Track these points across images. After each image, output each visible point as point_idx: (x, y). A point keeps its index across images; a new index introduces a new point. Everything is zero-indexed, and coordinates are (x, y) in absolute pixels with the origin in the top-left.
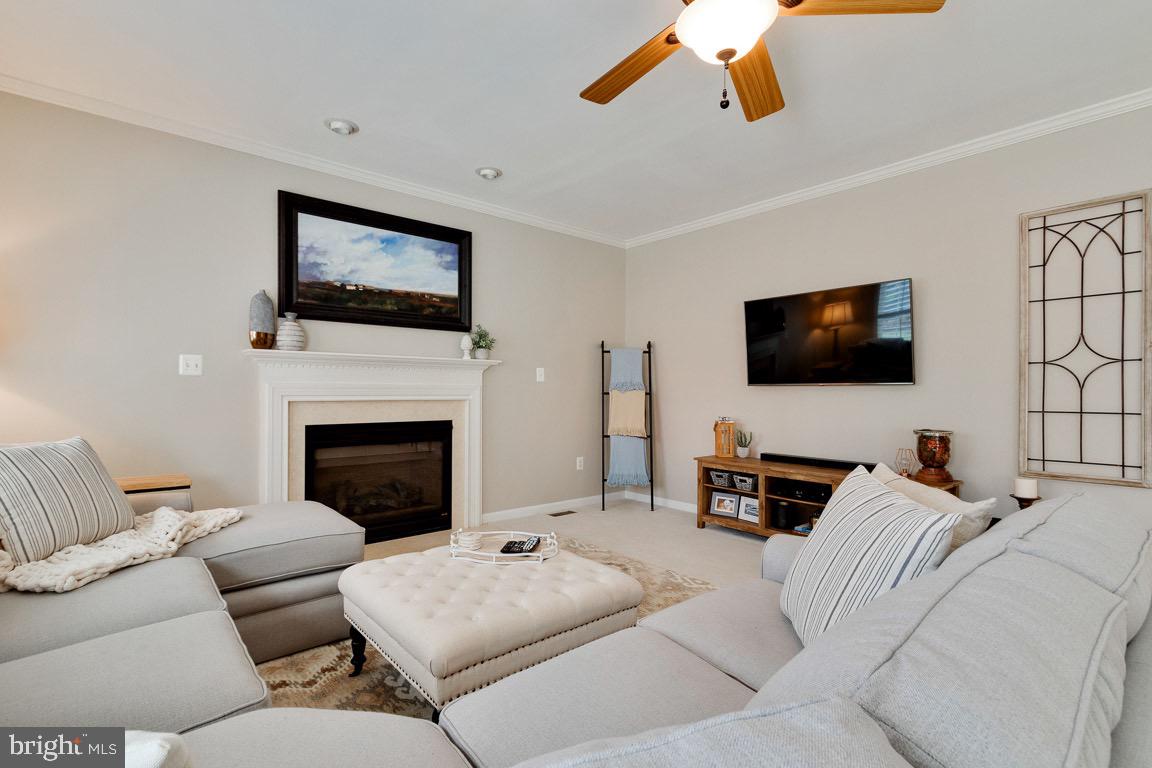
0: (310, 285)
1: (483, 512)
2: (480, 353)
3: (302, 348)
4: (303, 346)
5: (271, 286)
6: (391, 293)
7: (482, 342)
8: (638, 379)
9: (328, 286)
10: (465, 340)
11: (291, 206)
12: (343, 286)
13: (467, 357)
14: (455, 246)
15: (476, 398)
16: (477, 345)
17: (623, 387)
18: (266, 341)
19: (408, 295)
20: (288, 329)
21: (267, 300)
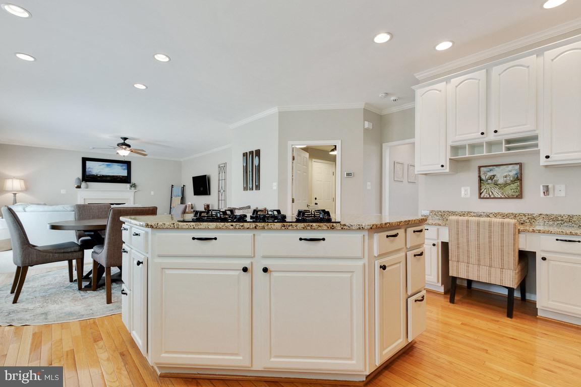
0: (89, 175)
2: (133, 188)
4: (87, 187)
5: (80, 176)
6: (109, 176)
7: (134, 186)
8: (180, 194)
9: (93, 175)
10: (128, 185)
11: (84, 160)
12: (97, 175)
13: (128, 189)
14: (126, 165)
15: (132, 199)
16: (131, 186)
17: (176, 196)
18: (79, 187)
19: (113, 176)
20: (83, 184)
21: (79, 179)
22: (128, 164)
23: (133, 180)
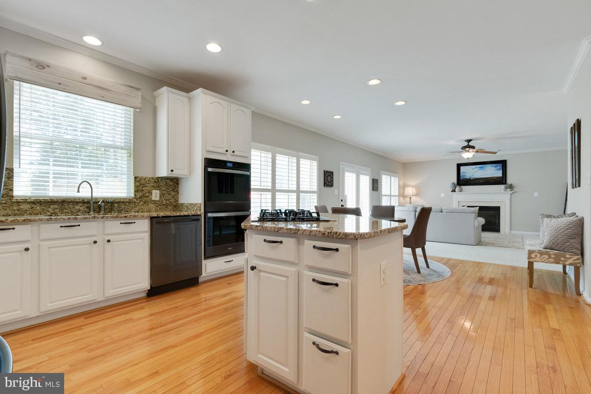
0: (463, 179)
1: (511, 230)
2: (508, 190)
4: (461, 191)
5: (455, 181)
6: (482, 178)
7: (511, 187)
9: (466, 179)
10: (502, 187)
11: (459, 166)
12: (470, 178)
13: (503, 191)
14: (501, 164)
15: (508, 201)
16: (507, 188)
18: (454, 191)
19: (486, 178)
20: (458, 188)
21: (454, 183)
22: (503, 164)
23: (509, 181)
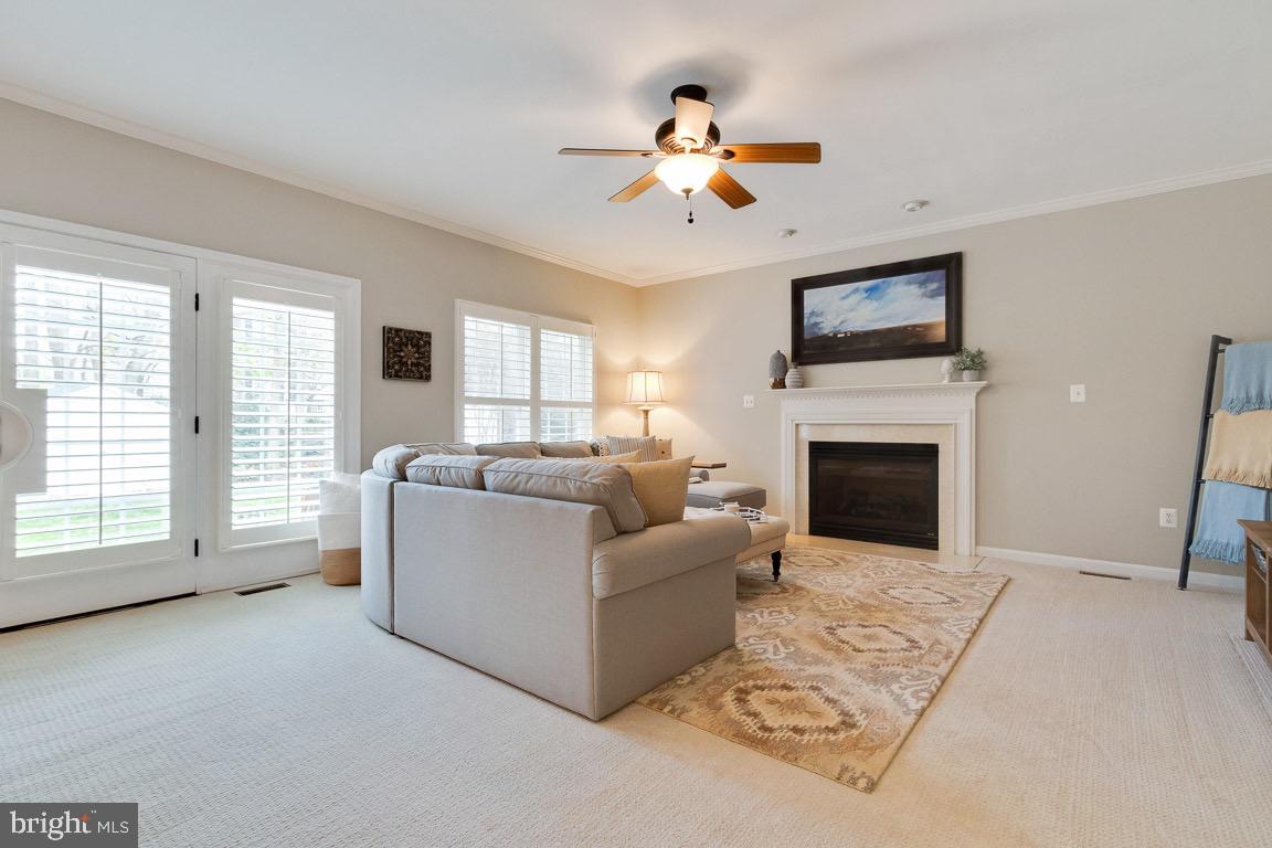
0: (811, 340)
2: (966, 374)
3: (802, 387)
4: (803, 383)
5: (787, 349)
7: (977, 363)
9: (823, 336)
11: (799, 287)
12: (835, 335)
15: (965, 422)
16: (962, 367)
18: (779, 384)
19: (890, 331)
20: (793, 375)
21: (780, 356)
22: (947, 270)
23: (972, 340)
